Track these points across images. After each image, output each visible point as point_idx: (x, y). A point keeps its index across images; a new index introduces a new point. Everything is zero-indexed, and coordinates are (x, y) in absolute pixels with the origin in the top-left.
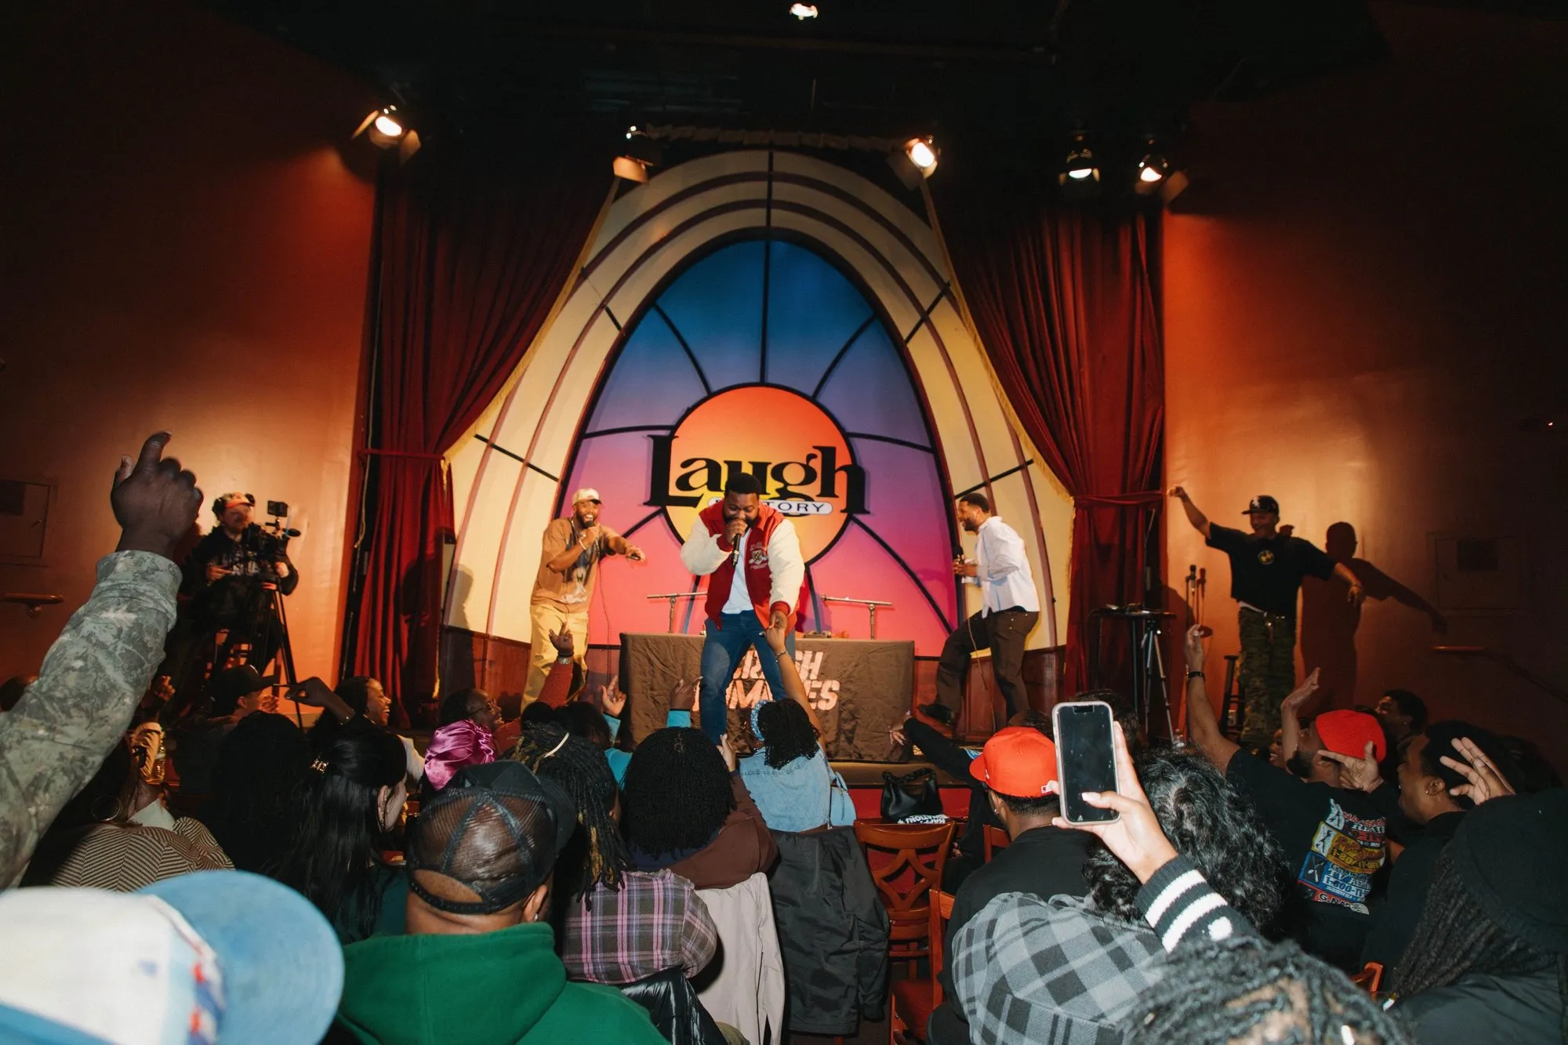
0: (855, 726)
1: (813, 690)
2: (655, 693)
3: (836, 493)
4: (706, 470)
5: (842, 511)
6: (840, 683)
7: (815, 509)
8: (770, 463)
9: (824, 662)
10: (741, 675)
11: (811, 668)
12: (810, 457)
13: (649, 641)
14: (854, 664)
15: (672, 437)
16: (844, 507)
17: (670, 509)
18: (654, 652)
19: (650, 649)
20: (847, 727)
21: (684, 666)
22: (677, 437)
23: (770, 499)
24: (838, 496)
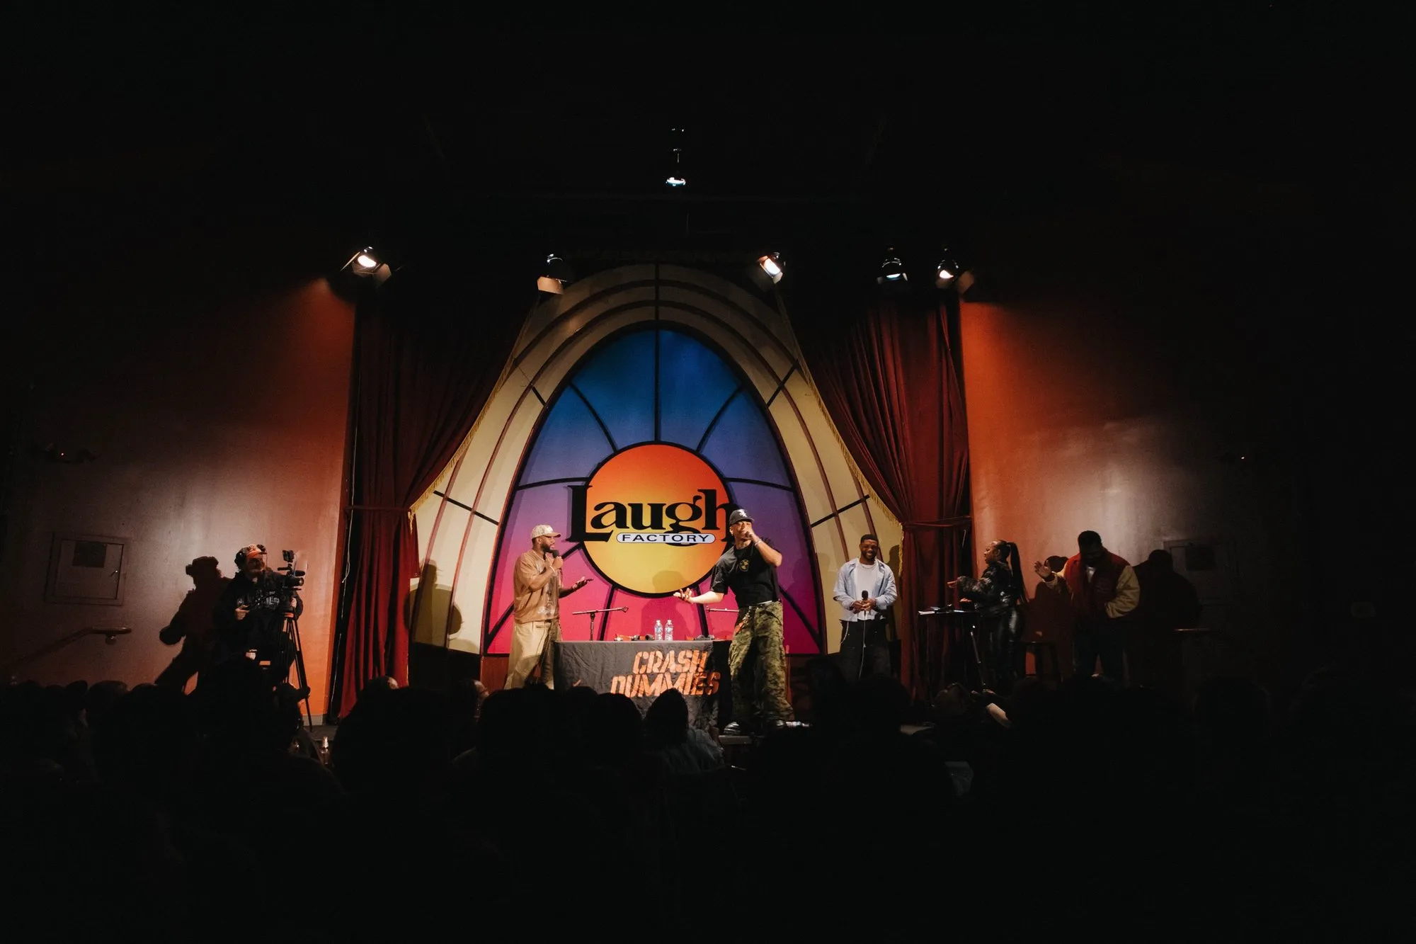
1: (701, 680)
3: (718, 525)
4: (614, 512)
5: (723, 540)
7: (702, 539)
8: (665, 504)
9: (709, 659)
11: (699, 663)
12: (696, 498)
13: (576, 647)
15: (587, 486)
16: (723, 536)
17: (588, 544)
18: (581, 655)
19: (577, 653)
21: (603, 665)
22: (591, 486)
23: (665, 533)
24: (719, 529)
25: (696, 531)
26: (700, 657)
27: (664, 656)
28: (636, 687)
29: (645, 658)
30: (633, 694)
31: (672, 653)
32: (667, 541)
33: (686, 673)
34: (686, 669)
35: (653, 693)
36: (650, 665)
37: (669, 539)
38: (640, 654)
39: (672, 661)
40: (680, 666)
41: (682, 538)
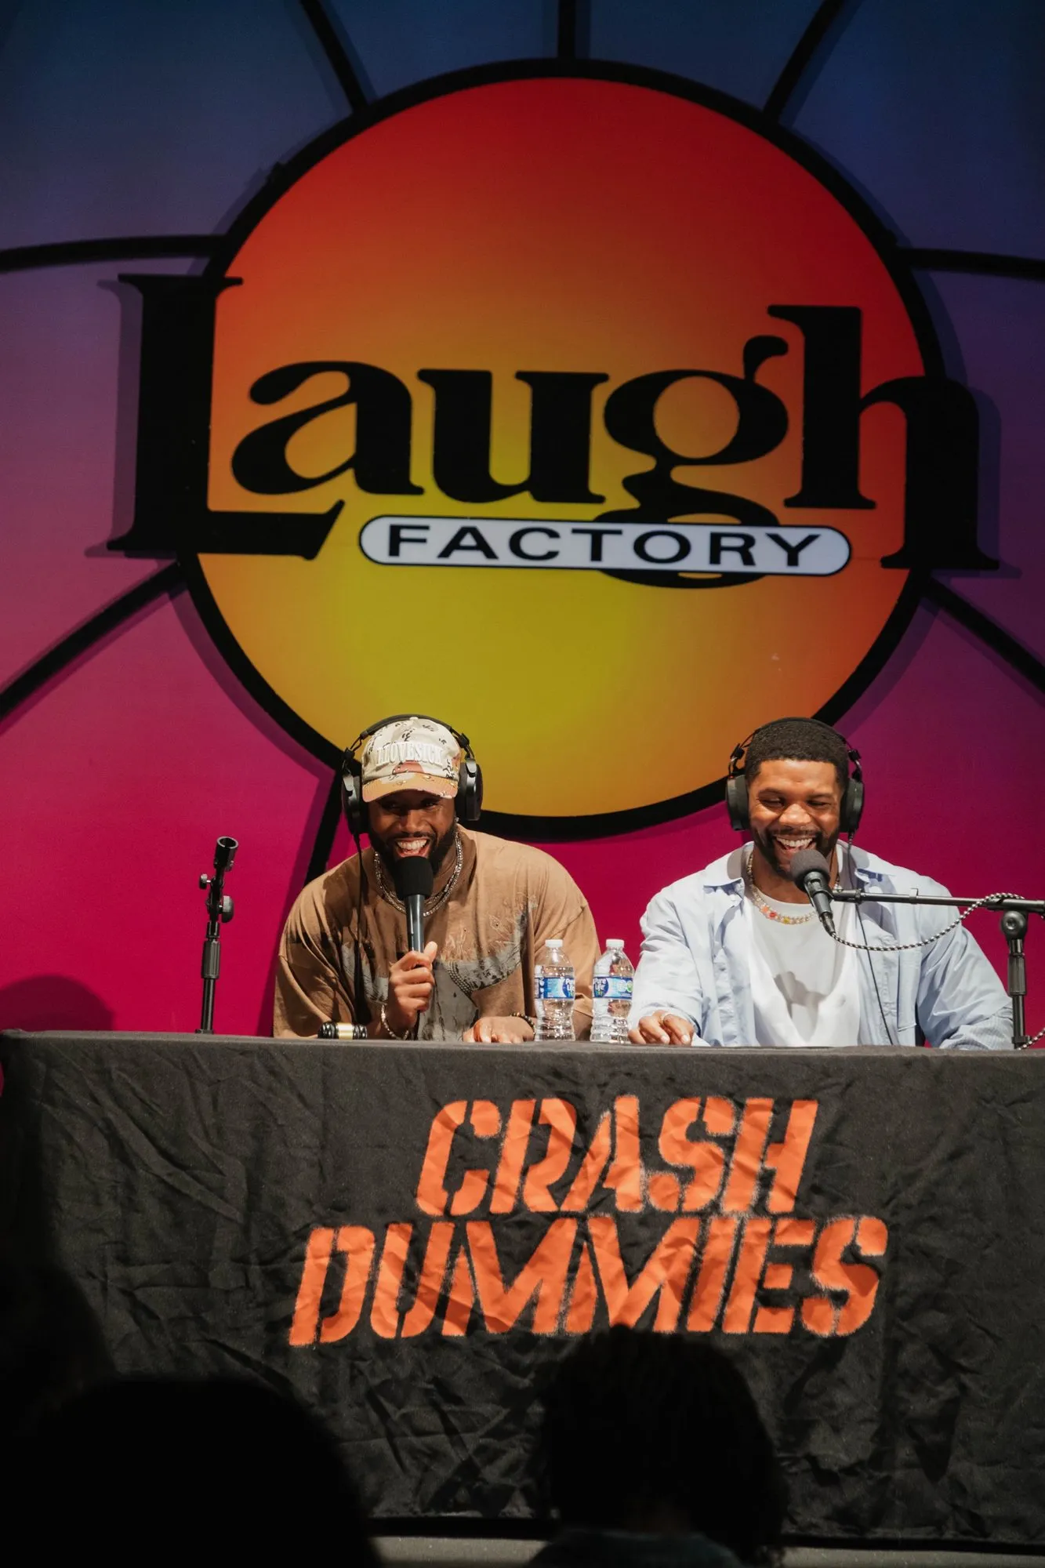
0: (954, 1402)
1: (779, 1256)
2: (138, 1274)
3: (866, 489)
4: (349, 412)
5: (887, 562)
6: (892, 1228)
7: (783, 555)
8: (603, 378)
9: (825, 1142)
10: (486, 1201)
11: (768, 1166)
12: (759, 350)
13: (114, 1066)
14: (945, 1147)
15: (217, 280)
16: (894, 542)
17: (218, 569)
18: (137, 1108)
19: (117, 1099)
20: (920, 1405)
21: (256, 1165)
22: (238, 281)
23: (601, 519)
24: (869, 505)
25: (754, 514)
26: (777, 1135)
27: (585, 1127)
28: (431, 1283)
29: (480, 1132)
30: (420, 1319)
31: (628, 1108)
32: (609, 560)
33: (703, 1215)
34: (699, 1197)
35: (527, 1320)
36: (507, 1175)
37: (619, 551)
38: (455, 1112)
39: (628, 1156)
40: (669, 1179)
41: (685, 548)
